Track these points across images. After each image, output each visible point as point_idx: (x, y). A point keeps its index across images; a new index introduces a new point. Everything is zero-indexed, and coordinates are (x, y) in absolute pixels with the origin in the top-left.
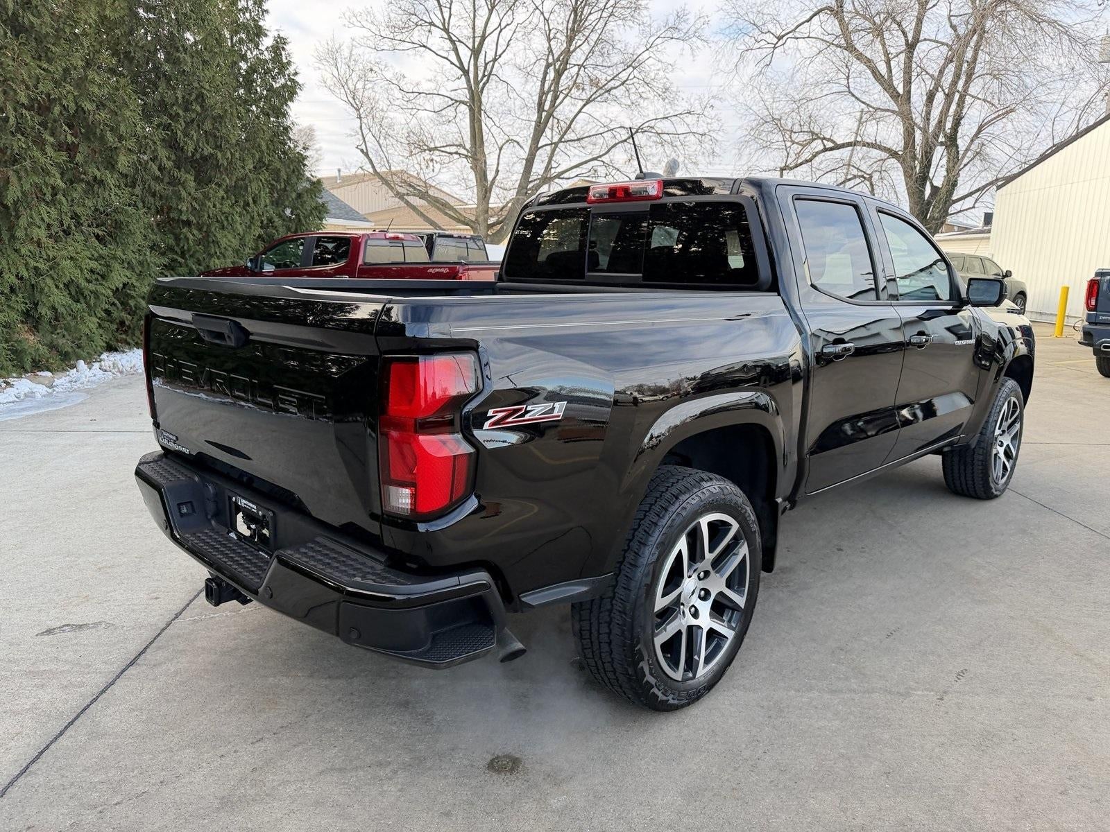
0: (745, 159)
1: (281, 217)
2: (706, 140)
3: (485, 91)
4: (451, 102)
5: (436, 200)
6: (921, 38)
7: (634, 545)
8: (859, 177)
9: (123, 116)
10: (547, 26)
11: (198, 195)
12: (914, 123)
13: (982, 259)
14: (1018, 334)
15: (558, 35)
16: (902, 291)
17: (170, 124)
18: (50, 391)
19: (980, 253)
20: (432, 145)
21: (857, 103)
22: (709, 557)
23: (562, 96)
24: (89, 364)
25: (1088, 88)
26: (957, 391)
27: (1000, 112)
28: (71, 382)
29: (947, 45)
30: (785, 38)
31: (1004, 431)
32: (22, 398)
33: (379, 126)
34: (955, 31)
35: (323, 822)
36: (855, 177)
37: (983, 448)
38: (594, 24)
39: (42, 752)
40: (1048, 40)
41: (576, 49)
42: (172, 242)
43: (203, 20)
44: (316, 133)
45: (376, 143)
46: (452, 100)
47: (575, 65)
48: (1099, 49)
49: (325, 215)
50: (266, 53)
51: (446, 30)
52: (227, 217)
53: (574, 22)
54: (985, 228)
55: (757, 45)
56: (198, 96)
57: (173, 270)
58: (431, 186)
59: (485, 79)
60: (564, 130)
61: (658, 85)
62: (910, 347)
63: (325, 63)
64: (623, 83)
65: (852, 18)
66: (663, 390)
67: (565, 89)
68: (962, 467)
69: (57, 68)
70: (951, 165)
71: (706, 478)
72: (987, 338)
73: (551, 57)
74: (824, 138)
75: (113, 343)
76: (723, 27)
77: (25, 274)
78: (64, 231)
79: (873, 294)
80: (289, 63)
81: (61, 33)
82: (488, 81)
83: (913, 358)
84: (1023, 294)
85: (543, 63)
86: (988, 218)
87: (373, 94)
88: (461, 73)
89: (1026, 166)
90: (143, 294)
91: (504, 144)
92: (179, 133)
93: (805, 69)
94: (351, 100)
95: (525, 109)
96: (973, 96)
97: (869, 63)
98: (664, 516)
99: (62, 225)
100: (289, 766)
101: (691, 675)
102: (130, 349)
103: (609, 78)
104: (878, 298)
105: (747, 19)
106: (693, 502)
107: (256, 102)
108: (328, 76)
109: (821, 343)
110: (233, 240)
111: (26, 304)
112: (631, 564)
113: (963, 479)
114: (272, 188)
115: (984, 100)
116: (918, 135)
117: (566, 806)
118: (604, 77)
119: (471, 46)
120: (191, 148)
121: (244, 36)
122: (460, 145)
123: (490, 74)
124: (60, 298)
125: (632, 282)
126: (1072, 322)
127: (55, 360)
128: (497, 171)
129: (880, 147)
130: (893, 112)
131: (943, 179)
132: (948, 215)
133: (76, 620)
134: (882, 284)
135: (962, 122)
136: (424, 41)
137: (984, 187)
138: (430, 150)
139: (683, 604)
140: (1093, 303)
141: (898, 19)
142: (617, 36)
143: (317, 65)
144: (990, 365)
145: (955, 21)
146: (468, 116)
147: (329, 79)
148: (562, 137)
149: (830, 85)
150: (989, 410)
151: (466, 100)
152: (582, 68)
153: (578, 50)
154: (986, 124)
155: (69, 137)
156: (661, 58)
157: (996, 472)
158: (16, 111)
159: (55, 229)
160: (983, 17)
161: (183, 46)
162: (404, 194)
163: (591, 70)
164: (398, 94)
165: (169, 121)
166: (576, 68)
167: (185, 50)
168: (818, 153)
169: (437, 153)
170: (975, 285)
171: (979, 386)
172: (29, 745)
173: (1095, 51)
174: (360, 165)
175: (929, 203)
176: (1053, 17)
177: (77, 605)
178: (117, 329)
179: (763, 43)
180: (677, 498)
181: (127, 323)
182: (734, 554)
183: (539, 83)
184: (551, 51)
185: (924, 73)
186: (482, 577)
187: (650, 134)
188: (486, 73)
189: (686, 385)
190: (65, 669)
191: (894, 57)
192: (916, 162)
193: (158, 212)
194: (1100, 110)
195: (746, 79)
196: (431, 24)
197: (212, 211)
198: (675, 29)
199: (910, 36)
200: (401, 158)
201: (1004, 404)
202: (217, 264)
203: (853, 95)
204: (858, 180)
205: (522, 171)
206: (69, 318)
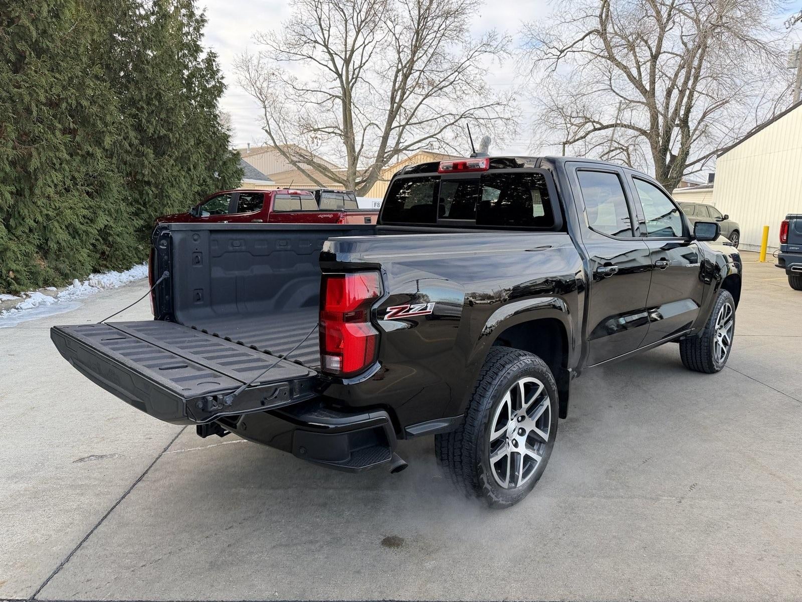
0: (538, 136)
1: (211, 177)
2: (510, 123)
3: (353, 89)
4: (329, 97)
5: (319, 166)
6: (662, 51)
7: (477, 397)
8: (619, 148)
9: (108, 109)
10: (397, 43)
11: (156, 163)
12: (658, 111)
13: (707, 207)
14: (730, 260)
15: (405, 49)
16: (650, 230)
17: (137, 114)
18: (56, 300)
19: (706, 202)
20: (316, 127)
21: (617, 97)
22: (525, 406)
23: (408, 93)
24: (82, 281)
25: (781, 86)
26: (689, 298)
27: (719, 103)
28: (69, 294)
29: (680, 56)
30: (565, 52)
31: (721, 326)
32: (37, 305)
33: (279, 114)
34: (686, 46)
35: (278, 577)
36: (616, 149)
37: (707, 338)
38: (430, 42)
39: (88, 535)
40: (751, 52)
41: (418, 59)
42: (137, 196)
43: (160, 42)
44: (231, 118)
45: (277, 126)
46: (330, 95)
47: (417, 71)
48: (787, 59)
49: (242, 177)
50: (201, 63)
51: (326, 46)
52: (176, 179)
53: (417, 41)
54: (710, 184)
55: (546, 57)
56: (157, 94)
57: (137, 215)
58: (315, 156)
59: (354, 80)
60: (410, 116)
61: (476, 85)
62: (656, 268)
63: (240, 69)
64: (451, 83)
65: (613, 37)
66: (489, 297)
67: (410, 88)
68: (693, 351)
69: (64, 77)
70: (684, 140)
71: (522, 354)
72: (708, 262)
73: (400, 65)
74: (594, 122)
75: (97, 267)
76: (522, 44)
77: (40, 219)
78: (65, 189)
79: (630, 232)
80: (218, 70)
81: (68, 54)
82: (355, 82)
83: (657, 276)
84: (737, 231)
85: (395, 69)
86: (712, 177)
87: (274, 91)
88: (337, 76)
89: (738, 141)
90: (118, 233)
91: (367, 126)
92: (144, 120)
93: (580, 73)
94: (259, 95)
95: (382, 102)
96: (699, 92)
97: (625, 69)
98: (495, 378)
99: (65, 185)
100: (252, 543)
101: (513, 485)
102: (108, 271)
103: (441, 80)
104: (633, 236)
105: (539, 38)
106: (515, 369)
107: (194, 98)
108: (242, 78)
109: (596, 265)
110: (179, 194)
111: (40, 240)
112: (475, 410)
113: (694, 358)
114: (206, 158)
115: (707, 95)
116: (661, 119)
117: (435, 567)
118: (438, 79)
119: (343, 57)
120: (151, 131)
121: (186, 52)
122: (336, 127)
123: (357, 77)
124: (63, 236)
125: (470, 225)
126: (772, 251)
127: (58, 279)
128: (362, 145)
129: (633, 128)
130: (643, 103)
131: (678, 150)
132: (683, 175)
133: (98, 452)
134: (636, 225)
135: (692, 110)
136: (310, 54)
137: (708, 156)
138: (315, 130)
139: (508, 438)
140: (785, 238)
141: (645, 38)
142: (447, 50)
143: (234, 70)
144: (711, 281)
145: (685, 39)
146: (341, 106)
147: (243, 81)
148: (408, 121)
149: (598, 85)
150: (711, 311)
151: (340, 95)
152: (422, 73)
153: (419, 60)
154: (708, 111)
155: (71, 124)
156: (478, 66)
157: (717, 354)
158: (37, 107)
159: (60, 188)
160: (705, 37)
161: (147, 60)
162: (296, 162)
163: (428, 74)
164: (291, 90)
165: (137, 112)
166: (418, 73)
167: (148, 63)
168: (589, 132)
169: (319, 132)
170: (699, 227)
171: (704, 295)
172: (80, 530)
173: (785, 61)
174: (265, 141)
175: (669, 167)
176: (754, 37)
177: (97, 443)
178: (100, 257)
179: (550, 55)
180: (504, 367)
181: (107, 253)
182: (541, 405)
183: (392, 84)
184: (400, 60)
185: (664, 76)
186: (382, 414)
187: (470, 119)
188: (354, 77)
189: (504, 294)
190: (95, 483)
191: (643, 64)
192: (660, 138)
193: (127, 175)
194: (790, 100)
195: (538, 81)
196: (316, 42)
197: (166, 174)
198: (488, 45)
199: (654, 50)
200: (294, 136)
201: (721, 308)
202: (168, 211)
203: (614, 92)
204: (618, 151)
205: (379, 145)
206: (68, 250)
